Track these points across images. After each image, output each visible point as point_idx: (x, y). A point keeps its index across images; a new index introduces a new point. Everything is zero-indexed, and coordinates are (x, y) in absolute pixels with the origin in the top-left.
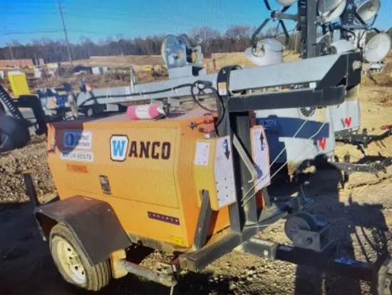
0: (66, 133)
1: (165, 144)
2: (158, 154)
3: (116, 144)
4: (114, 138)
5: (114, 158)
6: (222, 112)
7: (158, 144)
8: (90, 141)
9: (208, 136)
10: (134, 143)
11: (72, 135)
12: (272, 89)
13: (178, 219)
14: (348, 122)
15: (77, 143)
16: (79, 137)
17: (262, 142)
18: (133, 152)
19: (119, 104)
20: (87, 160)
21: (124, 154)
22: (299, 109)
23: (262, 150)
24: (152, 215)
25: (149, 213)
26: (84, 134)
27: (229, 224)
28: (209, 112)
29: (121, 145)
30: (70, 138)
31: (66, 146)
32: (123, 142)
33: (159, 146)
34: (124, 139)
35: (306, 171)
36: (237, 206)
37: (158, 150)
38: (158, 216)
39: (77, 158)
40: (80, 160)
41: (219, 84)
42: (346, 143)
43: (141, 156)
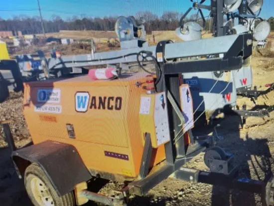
0: (39, 91)
1: (117, 98)
2: (112, 106)
3: (80, 100)
4: (78, 94)
5: (78, 109)
6: (160, 74)
7: (112, 98)
8: (59, 96)
9: (149, 92)
10: (94, 98)
11: (44, 92)
12: (194, 58)
13: (127, 156)
14: (244, 82)
15: (48, 98)
16: (50, 94)
17: (188, 96)
18: (93, 105)
19: (82, 68)
20: (56, 112)
21: (86, 106)
22: (213, 72)
23: (188, 102)
24: (108, 154)
25: (105, 152)
26: (55, 91)
27: (165, 158)
28: (150, 74)
29: (84, 99)
30: (42, 95)
31: (39, 101)
32: (86, 97)
33: (113, 100)
34: (86, 94)
35: (218, 117)
36: (171, 144)
37: (113, 103)
38: (112, 154)
39: (48, 110)
40: (50, 112)
41: (158, 53)
42: (243, 96)
43: (99, 108)
